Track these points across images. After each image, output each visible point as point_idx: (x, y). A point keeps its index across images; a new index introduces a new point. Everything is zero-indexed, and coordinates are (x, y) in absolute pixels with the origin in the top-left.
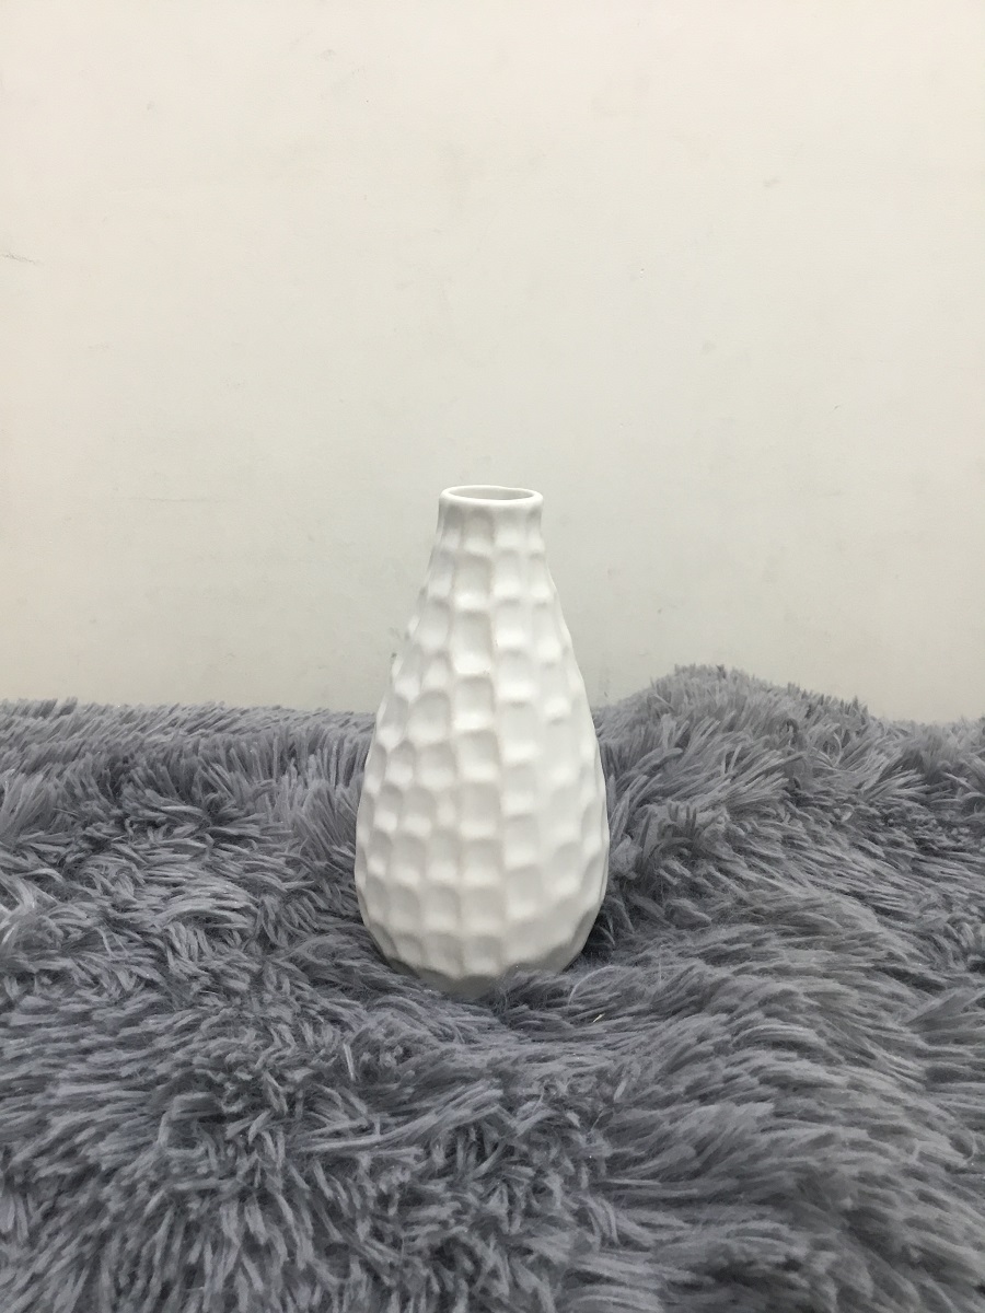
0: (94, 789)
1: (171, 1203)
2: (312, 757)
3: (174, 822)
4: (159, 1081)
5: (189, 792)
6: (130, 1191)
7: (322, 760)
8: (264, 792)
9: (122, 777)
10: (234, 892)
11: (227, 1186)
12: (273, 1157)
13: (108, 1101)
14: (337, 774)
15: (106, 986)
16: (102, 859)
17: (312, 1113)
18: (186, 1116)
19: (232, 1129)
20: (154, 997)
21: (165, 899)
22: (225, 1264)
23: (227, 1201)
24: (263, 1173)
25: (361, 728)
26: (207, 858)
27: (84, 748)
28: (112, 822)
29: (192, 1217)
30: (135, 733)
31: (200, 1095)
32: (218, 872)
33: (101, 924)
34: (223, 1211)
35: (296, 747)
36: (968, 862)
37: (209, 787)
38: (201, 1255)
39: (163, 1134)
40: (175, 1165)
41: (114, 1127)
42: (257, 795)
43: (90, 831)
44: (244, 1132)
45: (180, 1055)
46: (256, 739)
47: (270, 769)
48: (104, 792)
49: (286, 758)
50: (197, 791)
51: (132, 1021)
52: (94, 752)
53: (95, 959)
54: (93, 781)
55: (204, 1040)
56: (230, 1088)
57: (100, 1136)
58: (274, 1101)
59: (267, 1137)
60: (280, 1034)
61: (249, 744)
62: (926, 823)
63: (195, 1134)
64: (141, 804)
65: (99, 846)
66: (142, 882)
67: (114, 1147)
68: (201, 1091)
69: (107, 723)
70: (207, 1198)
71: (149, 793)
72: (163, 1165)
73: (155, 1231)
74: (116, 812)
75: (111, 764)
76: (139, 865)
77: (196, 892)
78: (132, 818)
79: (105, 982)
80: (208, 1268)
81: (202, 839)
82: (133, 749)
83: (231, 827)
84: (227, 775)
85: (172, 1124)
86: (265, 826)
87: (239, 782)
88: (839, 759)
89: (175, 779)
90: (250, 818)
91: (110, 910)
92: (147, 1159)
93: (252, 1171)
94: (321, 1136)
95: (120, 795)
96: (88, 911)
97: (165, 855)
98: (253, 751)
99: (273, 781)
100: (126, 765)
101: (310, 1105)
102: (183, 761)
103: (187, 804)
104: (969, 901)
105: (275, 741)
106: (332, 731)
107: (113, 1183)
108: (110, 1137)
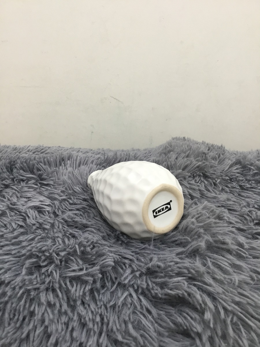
0: (5, 170)
1: (25, 292)
2: (69, 161)
3: (28, 179)
4: (23, 255)
5: (33, 171)
6: (14, 289)
7: (72, 162)
8: (54, 171)
9: (13, 167)
10: (46, 200)
11: (43, 287)
12: (56, 278)
13: (8, 262)
14: (76, 166)
15: (8, 227)
16: (8, 190)
17: (67, 264)
18: (31, 266)
19: (43, 270)
20: (22, 230)
21: (26, 202)
22: (42, 310)
23: (42, 291)
24: (53, 283)
25: (83, 153)
26: (38, 190)
27: (2, 158)
28: (10, 180)
29: (32, 297)
30: (17, 154)
31: (34, 260)
32: (41, 194)
33: (6, 209)
34: (41, 294)
35: (64, 158)
36: (254, 191)
37: (39, 170)
38: (35, 308)
39: (24, 271)
40: (27, 281)
41: (9, 269)
42: (53, 172)
43: (4, 182)
44: (47, 271)
45: (29, 248)
46: (53, 156)
47: (57, 165)
48: (8, 171)
49: (61, 161)
50: (35, 171)
51: (15, 238)
52: (5, 159)
53: (5, 219)
54: (5, 168)
55: (36, 243)
56: (43, 258)
57: (6, 272)
58: (56, 261)
59: (54, 272)
60: (58, 241)
61: (50, 158)
62: (242, 180)
63: (33, 271)
64: (19, 174)
65: (7, 186)
66: (19, 197)
67: (10, 275)
68: (35, 258)
69: (9, 150)
70: (37, 291)
71: (21, 171)
72: (24, 281)
73: (21, 301)
74: (12, 177)
75: (10, 163)
76: (18, 192)
77: (35, 200)
78: (16, 178)
79: (8, 226)
80: (36, 312)
81: (37, 185)
82: (16, 159)
83: (45, 182)
84: (44, 166)
85: (27, 268)
86: (55, 181)
87: (47, 168)
88: (217, 162)
89: (28, 167)
90: (51, 179)
91: (10, 205)
92: (19, 279)
93: (50, 282)
94: (69, 271)
95: (13, 172)
96: (3, 205)
97: (26, 189)
98: (52, 160)
99: (57, 168)
100: (14, 163)
101: (66, 262)
102: (31, 162)
103: (32, 174)
104: (255, 204)
105: (58, 156)
106: (75, 153)
107: (9, 286)
108: (8, 272)
